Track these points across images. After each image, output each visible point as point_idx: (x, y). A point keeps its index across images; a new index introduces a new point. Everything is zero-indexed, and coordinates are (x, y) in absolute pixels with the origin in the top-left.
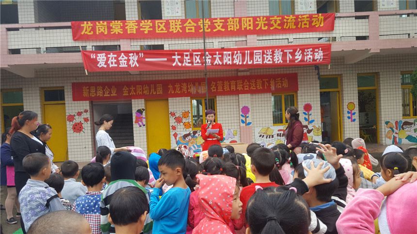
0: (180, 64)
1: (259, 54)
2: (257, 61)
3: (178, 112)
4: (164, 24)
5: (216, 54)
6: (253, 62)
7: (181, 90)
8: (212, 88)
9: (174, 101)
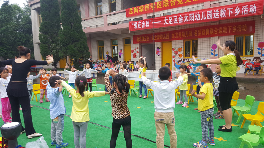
0: (167, 24)
1: (211, 13)
2: (209, 17)
3: (176, 48)
4: (161, 3)
5: (185, 16)
6: (207, 18)
7: (178, 36)
8: (195, 34)
9: (175, 42)
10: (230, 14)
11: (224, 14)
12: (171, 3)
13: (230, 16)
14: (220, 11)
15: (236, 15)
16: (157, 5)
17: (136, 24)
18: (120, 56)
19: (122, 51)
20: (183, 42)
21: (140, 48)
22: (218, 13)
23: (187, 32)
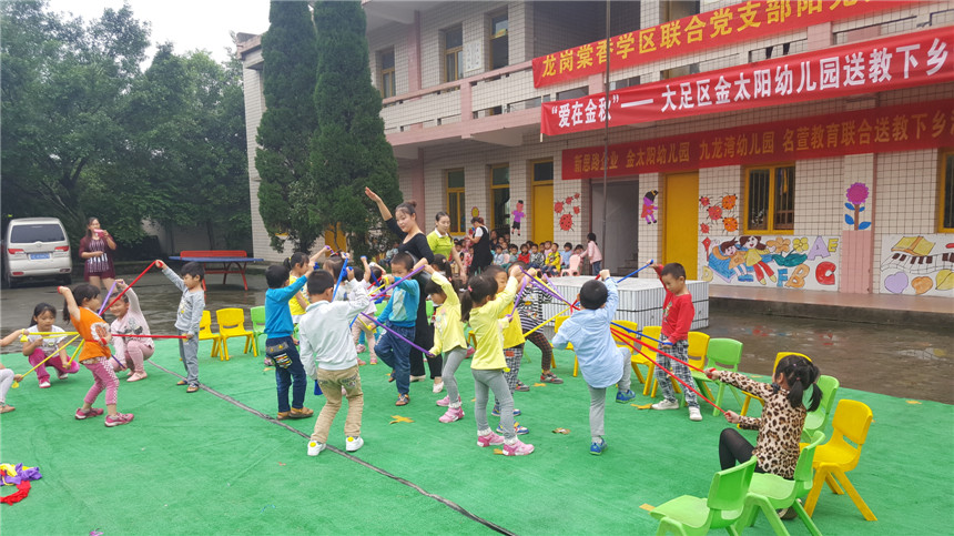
0: (674, 107)
1: (833, 65)
2: (828, 82)
3: (715, 198)
4: (652, 35)
5: (738, 79)
6: (818, 85)
7: (722, 151)
8: (785, 144)
9: (710, 174)
10: (906, 69)
11: (886, 69)
12: (690, 34)
13: (906, 76)
14: (867, 57)
15: (929, 73)
16: (641, 40)
17: (564, 111)
18: (517, 225)
19: (525, 207)
20: (742, 175)
21: (588, 195)
22: (863, 68)
23: (755, 137)
